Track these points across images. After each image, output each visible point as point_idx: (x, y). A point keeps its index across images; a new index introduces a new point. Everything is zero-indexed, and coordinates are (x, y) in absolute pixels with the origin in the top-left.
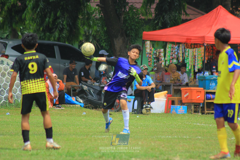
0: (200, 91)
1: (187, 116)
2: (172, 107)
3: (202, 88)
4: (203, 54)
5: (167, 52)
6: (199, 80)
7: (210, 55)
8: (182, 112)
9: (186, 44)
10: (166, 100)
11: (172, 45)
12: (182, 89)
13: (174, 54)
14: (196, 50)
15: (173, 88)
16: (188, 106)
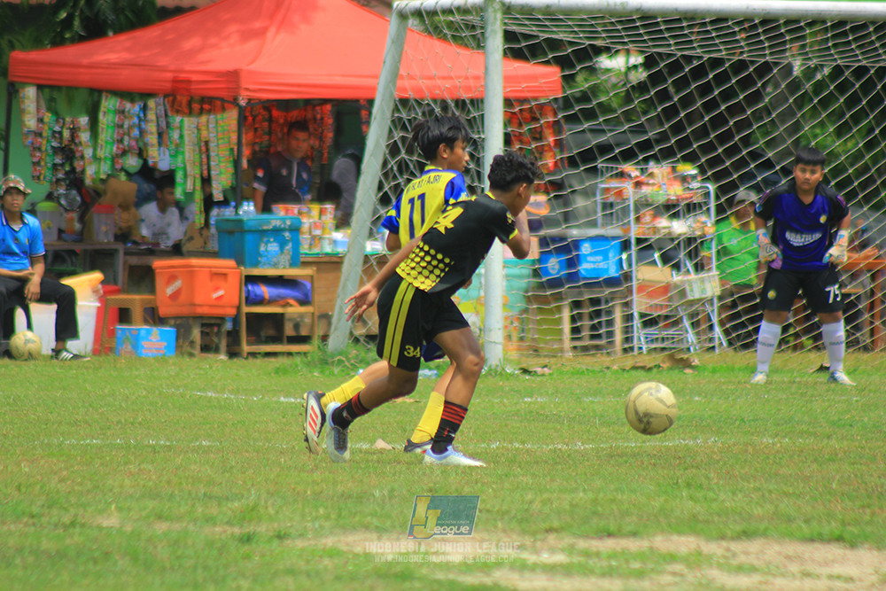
0: (225, 275)
1: (174, 364)
2: (119, 333)
3: (231, 263)
4: (234, 136)
5: (103, 129)
6: (219, 231)
7: (257, 140)
8: (158, 350)
9: (171, 98)
10: (98, 308)
11: (118, 104)
12: (158, 264)
13: (129, 135)
14: (208, 121)
15: (125, 262)
16: (177, 327)
